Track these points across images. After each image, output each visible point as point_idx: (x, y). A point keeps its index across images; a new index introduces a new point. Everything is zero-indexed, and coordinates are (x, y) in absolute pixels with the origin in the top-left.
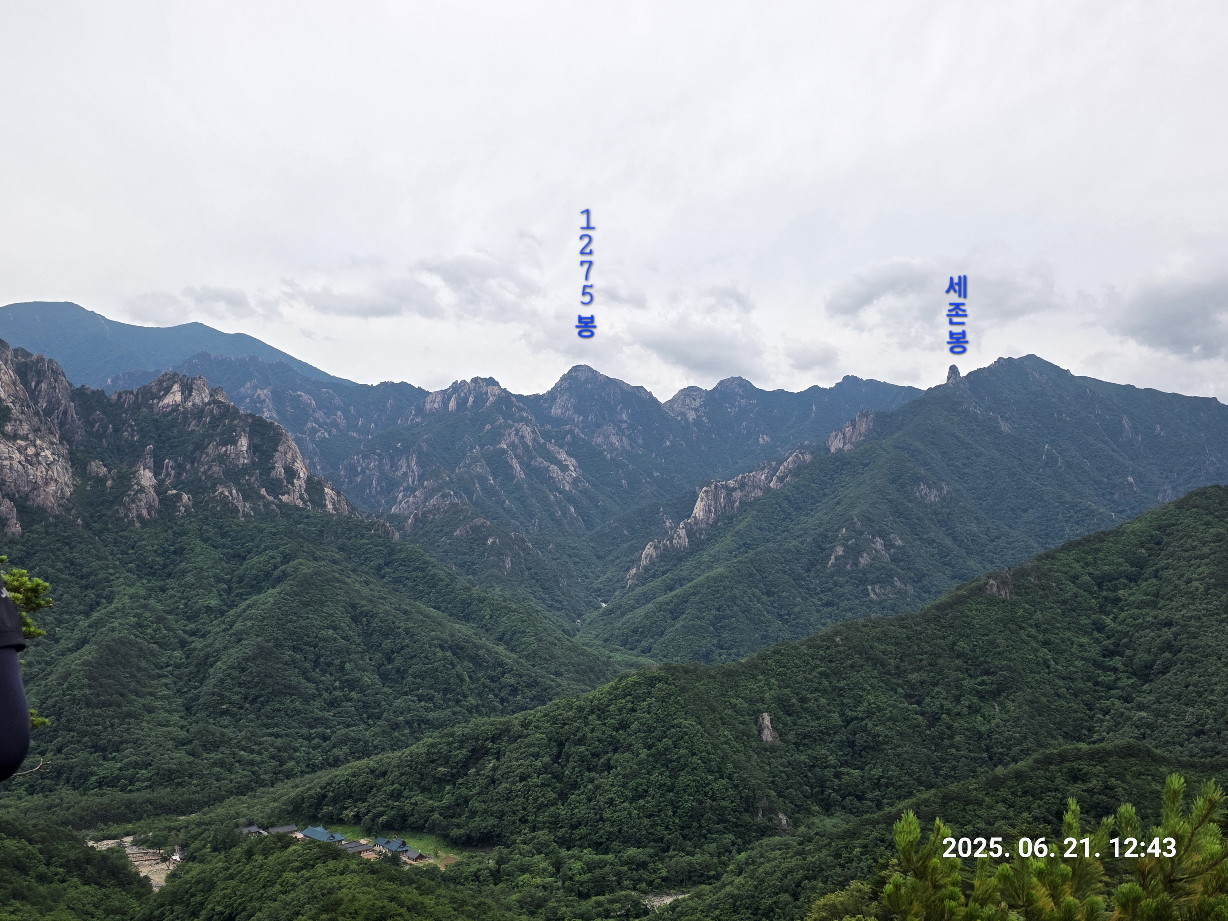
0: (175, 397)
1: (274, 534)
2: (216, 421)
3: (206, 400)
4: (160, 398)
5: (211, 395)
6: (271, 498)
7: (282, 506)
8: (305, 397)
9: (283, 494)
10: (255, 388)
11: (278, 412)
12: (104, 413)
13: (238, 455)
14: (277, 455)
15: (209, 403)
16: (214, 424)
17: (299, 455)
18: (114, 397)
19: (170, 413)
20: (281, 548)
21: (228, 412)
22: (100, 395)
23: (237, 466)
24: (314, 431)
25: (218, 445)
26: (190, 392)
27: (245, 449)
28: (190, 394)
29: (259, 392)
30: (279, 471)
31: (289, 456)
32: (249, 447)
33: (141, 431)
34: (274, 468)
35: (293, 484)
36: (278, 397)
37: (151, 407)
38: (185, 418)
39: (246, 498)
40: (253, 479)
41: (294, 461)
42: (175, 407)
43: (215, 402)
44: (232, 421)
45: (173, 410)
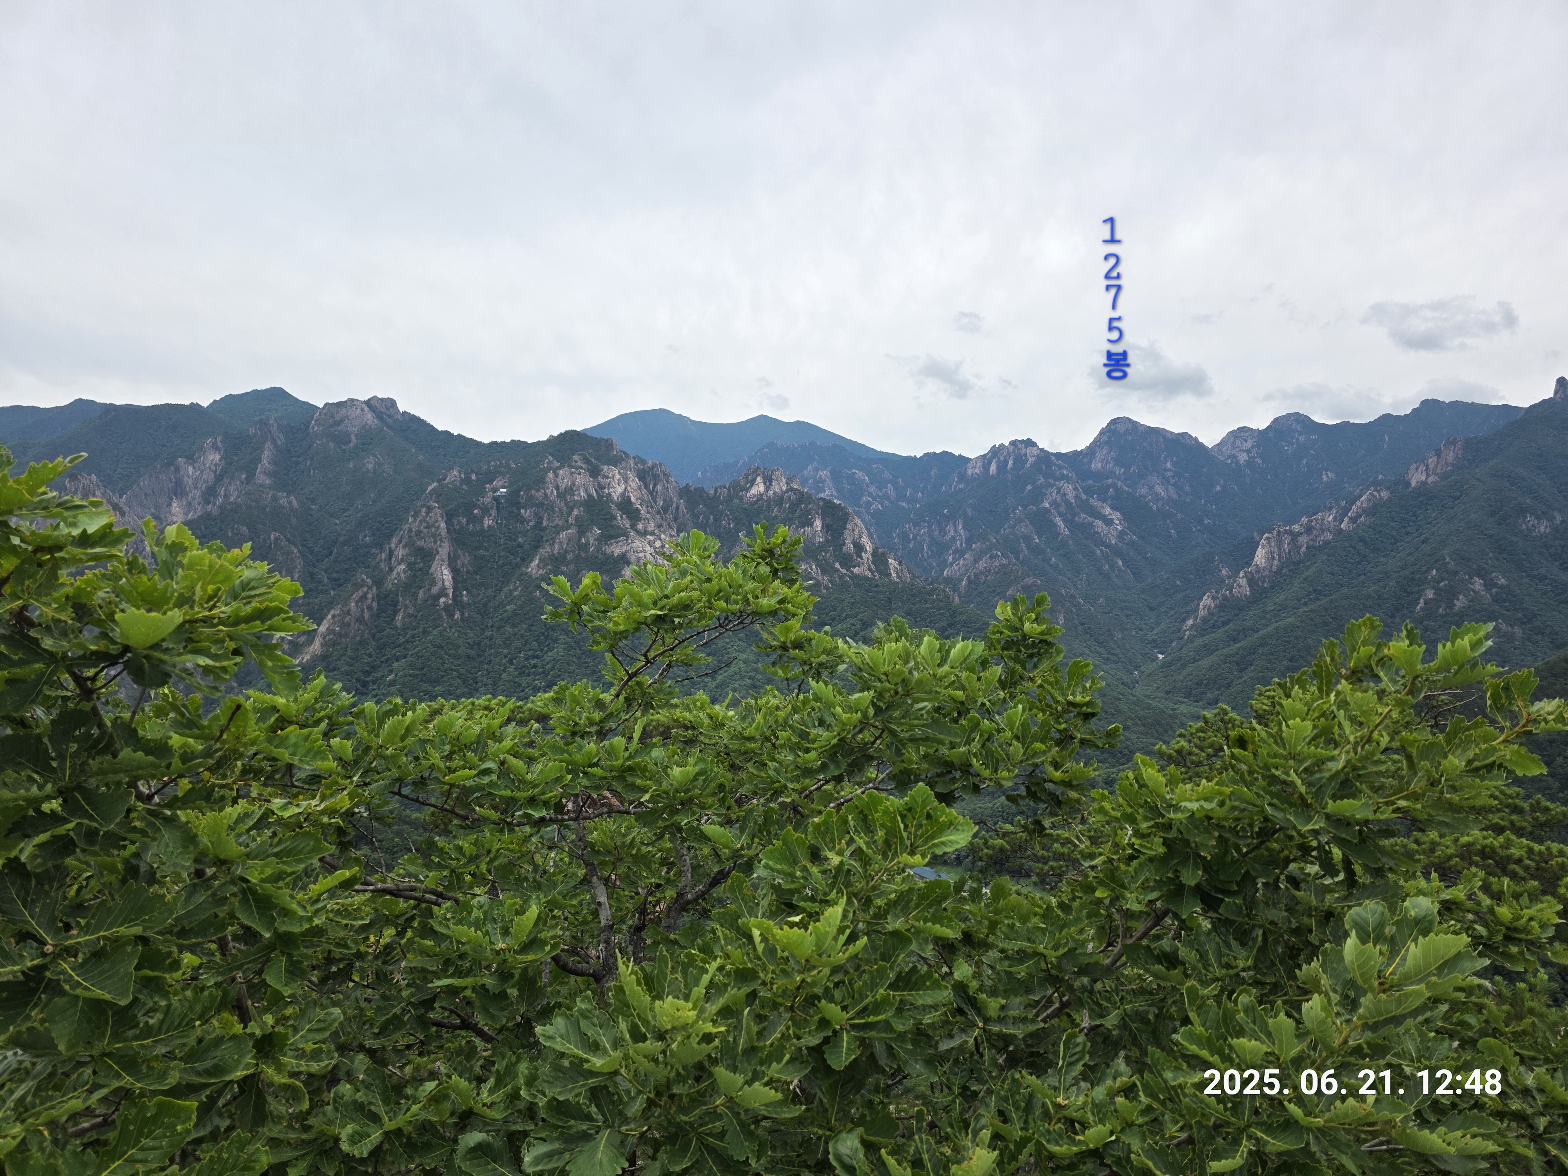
0: (759, 488)
1: (853, 604)
2: (794, 506)
3: (784, 488)
4: (748, 490)
5: (788, 484)
6: (844, 571)
7: (854, 577)
8: (859, 474)
9: (854, 567)
10: (816, 470)
11: (837, 490)
12: (705, 506)
13: (814, 535)
14: (846, 532)
15: (787, 491)
16: (792, 510)
17: (864, 531)
18: (712, 492)
19: (756, 502)
20: (860, 616)
21: (803, 498)
22: (700, 491)
23: (814, 544)
24: (869, 504)
25: (797, 527)
26: (771, 482)
27: (819, 529)
28: (771, 485)
29: (820, 473)
30: (849, 546)
31: (856, 532)
32: (823, 528)
33: (735, 518)
34: (844, 544)
35: (861, 558)
36: (836, 476)
37: (741, 498)
38: (769, 505)
39: (824, 572)
40: (828, 555)
41: (861, 537)
42: (760, 497)
43: (792, 490)
44: (807, 505)
45: (758, 500)
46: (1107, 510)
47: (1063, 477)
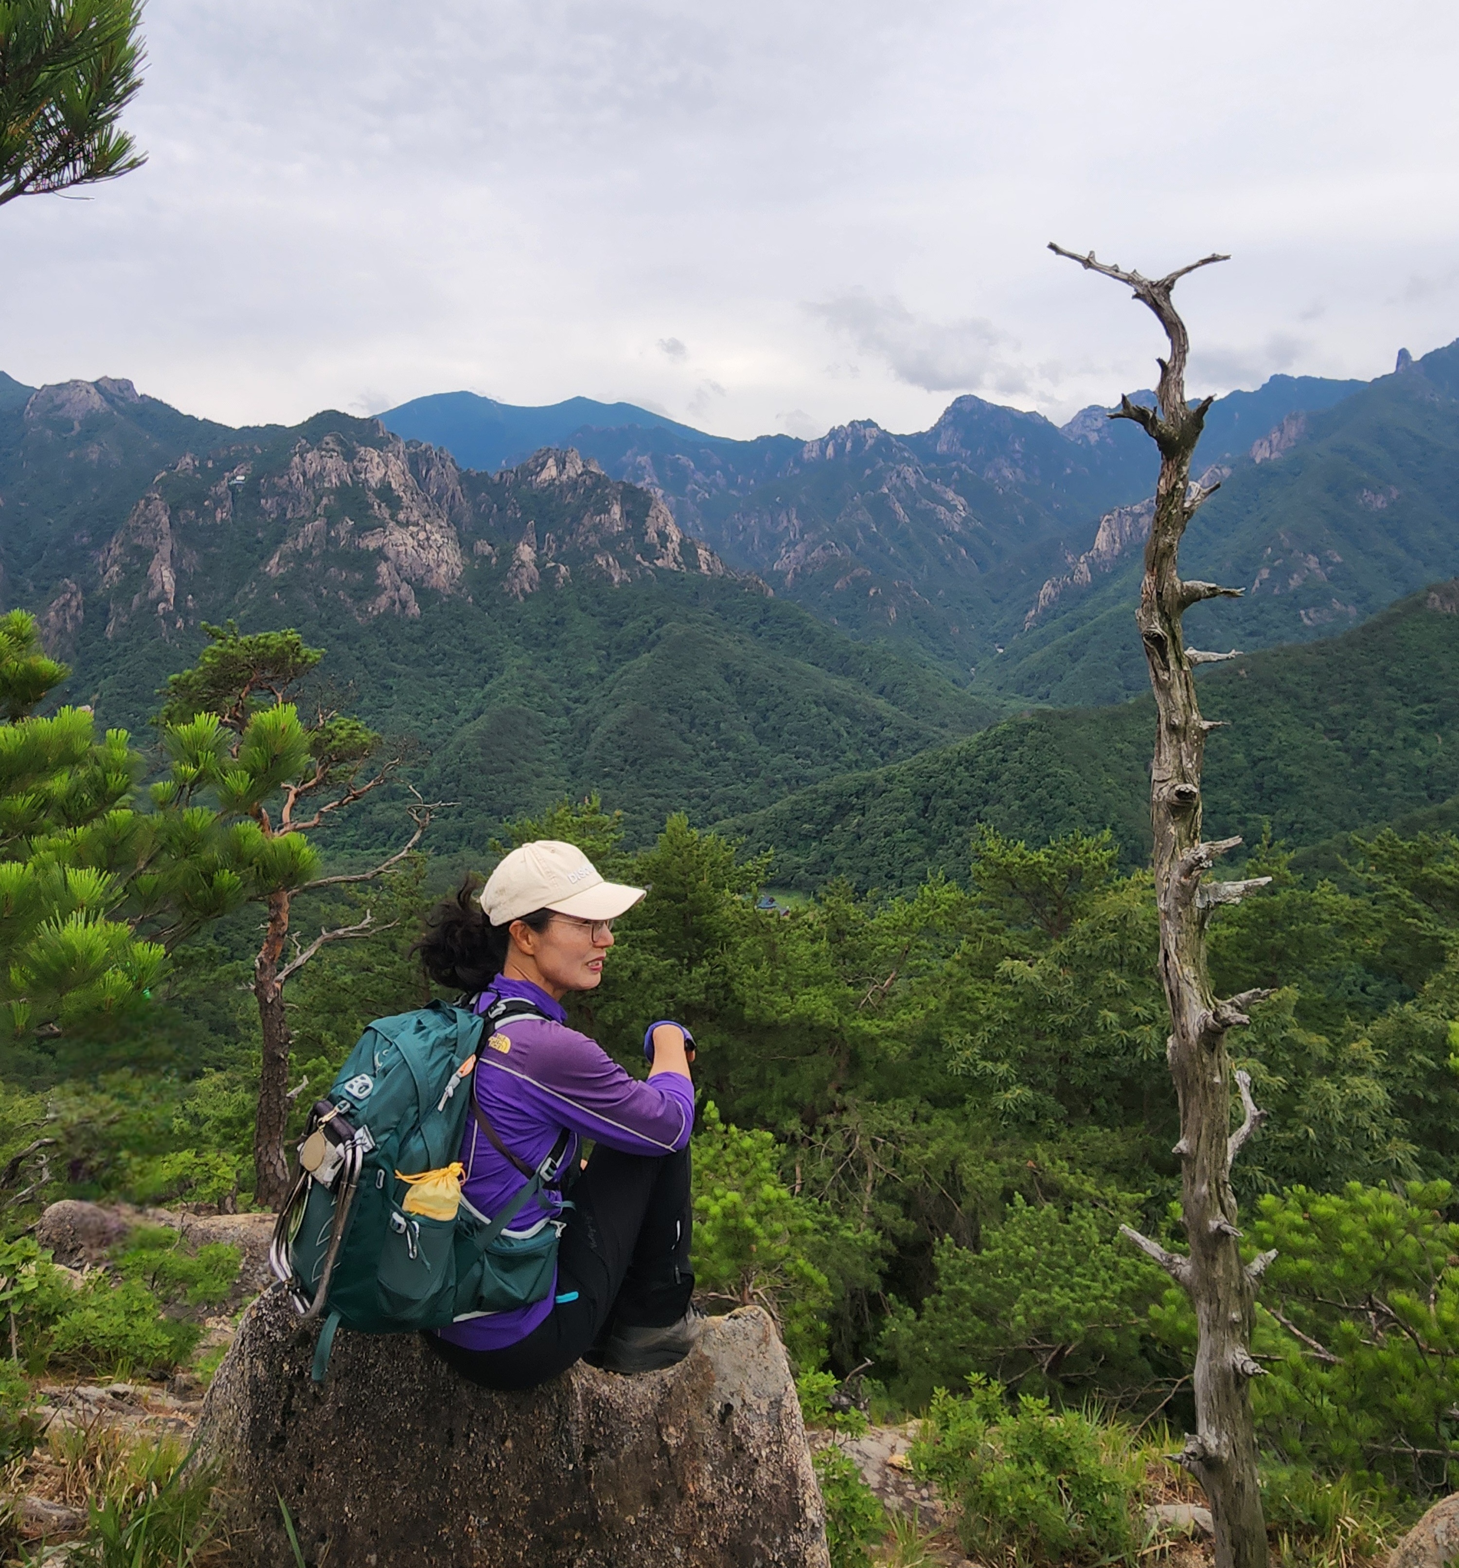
46: (950, 495)
47: (905, 460)
